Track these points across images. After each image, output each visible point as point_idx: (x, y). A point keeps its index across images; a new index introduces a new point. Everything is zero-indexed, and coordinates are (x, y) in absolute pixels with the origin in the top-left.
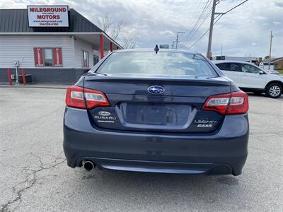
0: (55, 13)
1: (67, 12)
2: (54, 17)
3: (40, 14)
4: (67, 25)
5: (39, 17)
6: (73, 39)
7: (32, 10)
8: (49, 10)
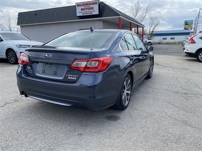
0: (91, 6)
1: (98, 5)
2: (90, 9)
3: (83, 7)
4: (98, 13)
5: (82, 9)
6: (102, 22)
7: (78, 5)
8: (87, 4)
